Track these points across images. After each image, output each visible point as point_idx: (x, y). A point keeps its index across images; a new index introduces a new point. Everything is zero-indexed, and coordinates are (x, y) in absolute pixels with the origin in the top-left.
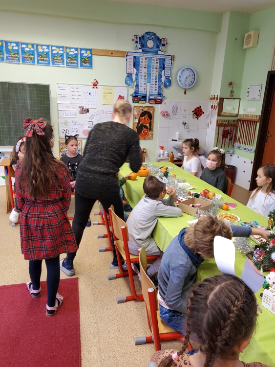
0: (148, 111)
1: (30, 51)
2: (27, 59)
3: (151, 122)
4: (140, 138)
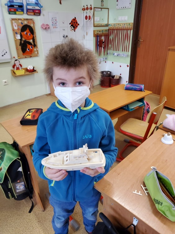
4: (26, 56)
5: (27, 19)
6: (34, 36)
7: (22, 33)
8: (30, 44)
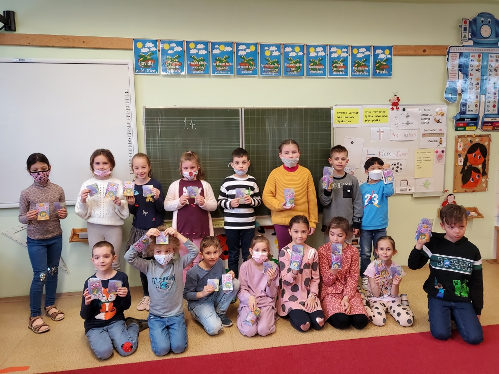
0: (481, 143)
1: (297, 56)
2: (292, 69)
3: (485, 161)
4: (467, 190)
5: (480, 136)
6: (487, 159)
7: (469, 155)
8: (477, 170)
